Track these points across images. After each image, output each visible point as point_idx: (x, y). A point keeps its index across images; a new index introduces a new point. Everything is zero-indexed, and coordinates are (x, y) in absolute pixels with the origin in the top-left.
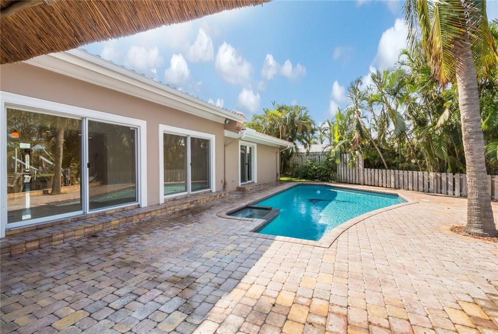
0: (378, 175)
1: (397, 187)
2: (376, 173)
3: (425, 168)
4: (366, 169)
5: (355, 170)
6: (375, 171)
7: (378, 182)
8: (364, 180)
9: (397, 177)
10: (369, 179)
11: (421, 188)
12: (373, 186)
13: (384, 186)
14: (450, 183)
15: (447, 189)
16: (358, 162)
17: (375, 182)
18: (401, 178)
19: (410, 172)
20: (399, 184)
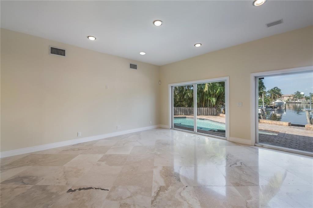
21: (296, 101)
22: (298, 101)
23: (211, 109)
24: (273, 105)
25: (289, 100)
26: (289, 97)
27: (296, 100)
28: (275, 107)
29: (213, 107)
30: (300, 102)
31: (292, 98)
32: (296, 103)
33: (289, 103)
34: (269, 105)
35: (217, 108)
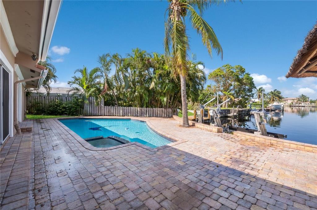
0: (113, 110)
1: (123, 115)
2: (112, 109)
3: (136, 106)
4: (106, 107)
5: (98, 107)
6: (111, 107)
7: (113, 113)
8: (104, 113)
9: (123, 110)
10: (108, 112)
11: (134, 115)
12: (110, 116)
13: (117, 115)
14: (145, 112)
15: (144, 114)
16: (101, 103)
17: (111, 113)
18: (125, 111)
19: (130, 108)
20: (124, 114)
21: (300, 105)
22: (303, 104)
23: (166, 109)
24: (270, 108)
25: (293, 103)
26: (293, 100)
27: (300, 103)
28: (272, 110)
29: (169, 108)
30: (304, 105)
31: (296, 101)
32: (300, 106)
33: (292, 106)
34: (266, 108)
35: (173, 109)
